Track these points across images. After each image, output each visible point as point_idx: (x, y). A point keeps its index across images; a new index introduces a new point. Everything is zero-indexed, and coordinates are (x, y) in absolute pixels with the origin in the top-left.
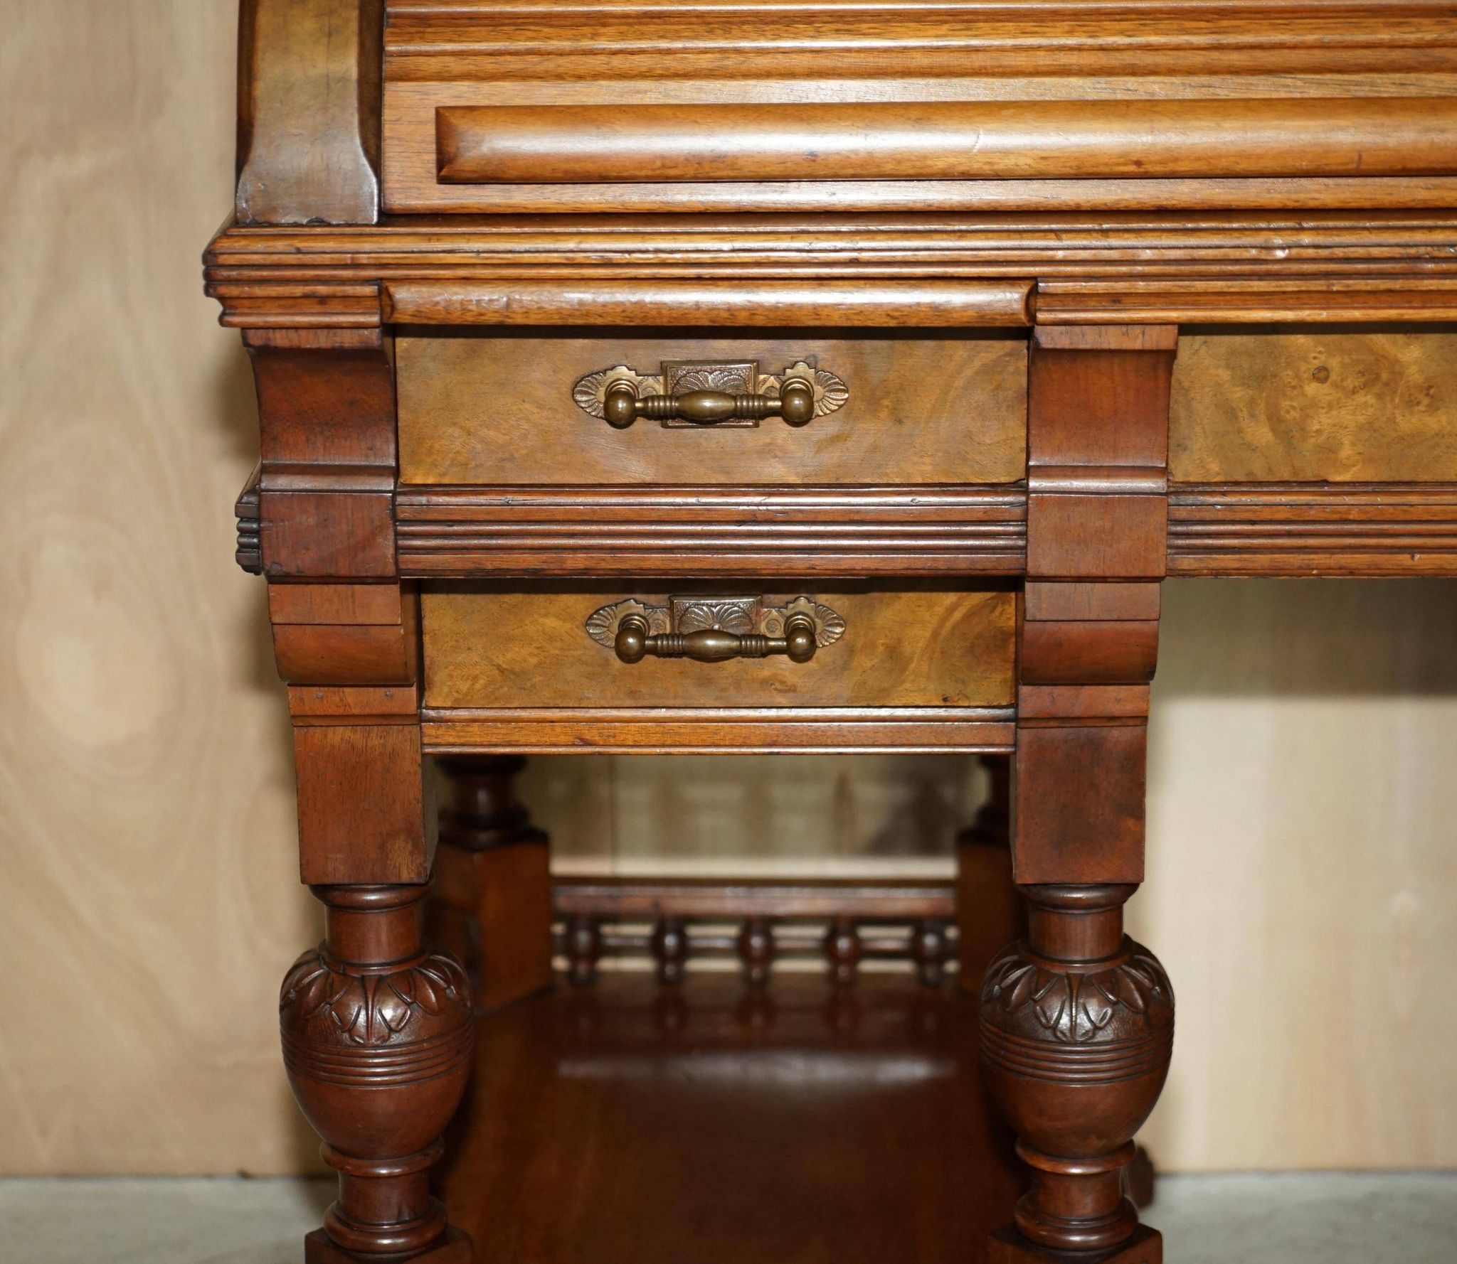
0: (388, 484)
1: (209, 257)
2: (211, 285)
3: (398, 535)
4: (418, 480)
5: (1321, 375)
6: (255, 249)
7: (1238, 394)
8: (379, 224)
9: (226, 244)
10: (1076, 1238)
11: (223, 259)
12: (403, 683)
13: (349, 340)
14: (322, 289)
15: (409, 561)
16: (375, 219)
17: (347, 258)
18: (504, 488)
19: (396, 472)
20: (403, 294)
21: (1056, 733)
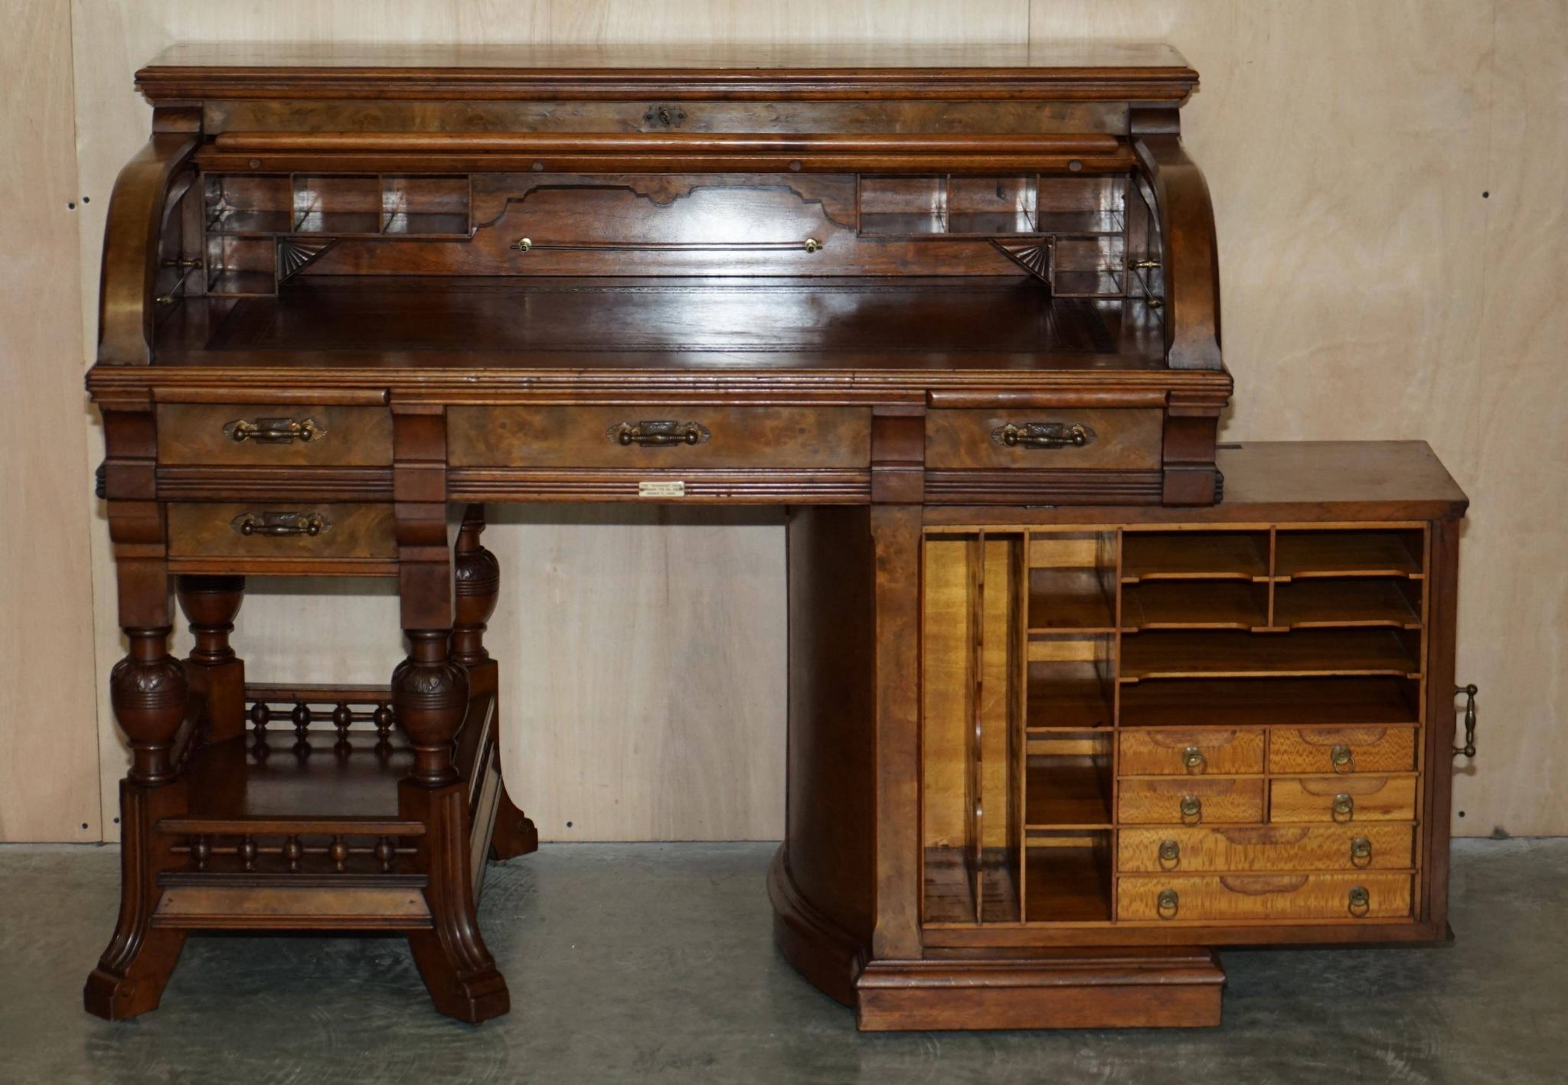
0: (154, 463)
1: (88, 377)
2: (88, 387)
3: (158, 484)
4: (164, 463)
5: (503, 426)
6: (103, 375)
7: (473, 433)
8: (150, 365)
9: (95, 372)
10: (433, 779)
11: (93, 377)
12: (158, 542)
13: (139, 408)
14: (129, 389)
15: (162, 494)
16: (148, 362)
17: (137, 377)
18: (199, 466)
19: (156, 459)
20: (157, 390)
21: (414, 568)
